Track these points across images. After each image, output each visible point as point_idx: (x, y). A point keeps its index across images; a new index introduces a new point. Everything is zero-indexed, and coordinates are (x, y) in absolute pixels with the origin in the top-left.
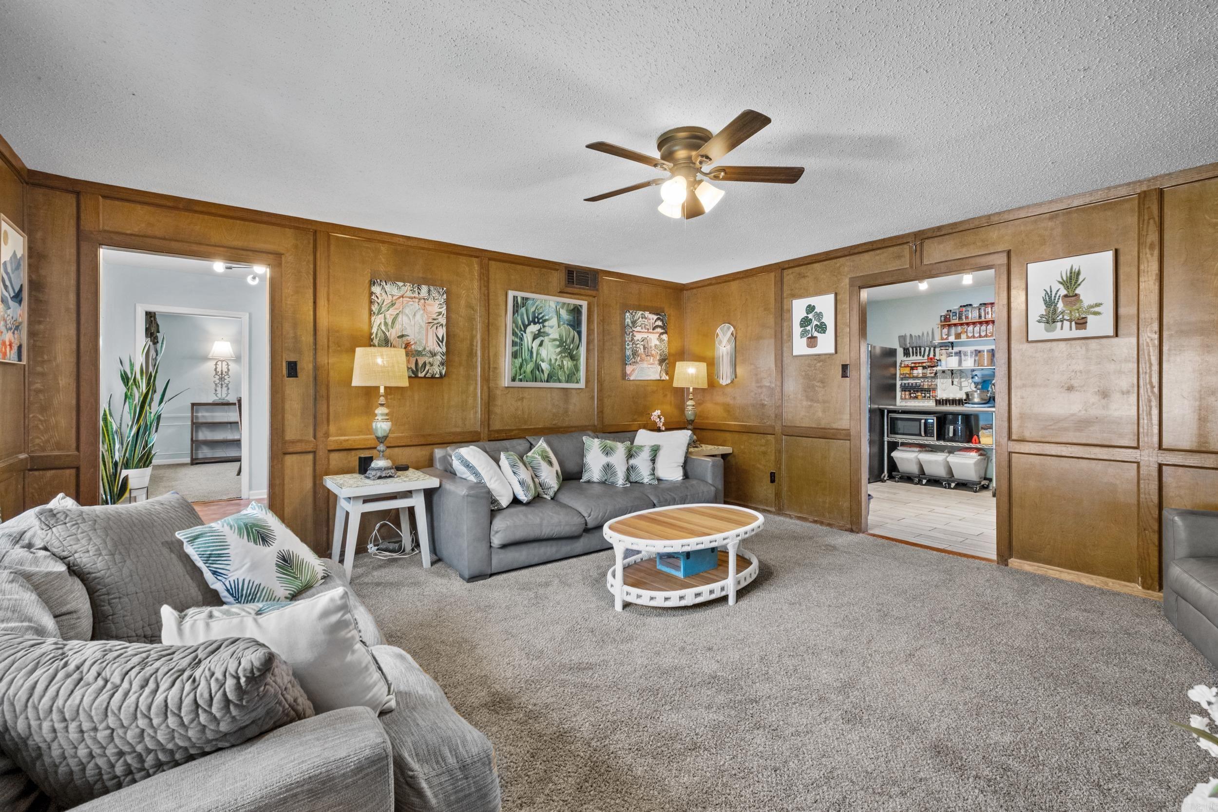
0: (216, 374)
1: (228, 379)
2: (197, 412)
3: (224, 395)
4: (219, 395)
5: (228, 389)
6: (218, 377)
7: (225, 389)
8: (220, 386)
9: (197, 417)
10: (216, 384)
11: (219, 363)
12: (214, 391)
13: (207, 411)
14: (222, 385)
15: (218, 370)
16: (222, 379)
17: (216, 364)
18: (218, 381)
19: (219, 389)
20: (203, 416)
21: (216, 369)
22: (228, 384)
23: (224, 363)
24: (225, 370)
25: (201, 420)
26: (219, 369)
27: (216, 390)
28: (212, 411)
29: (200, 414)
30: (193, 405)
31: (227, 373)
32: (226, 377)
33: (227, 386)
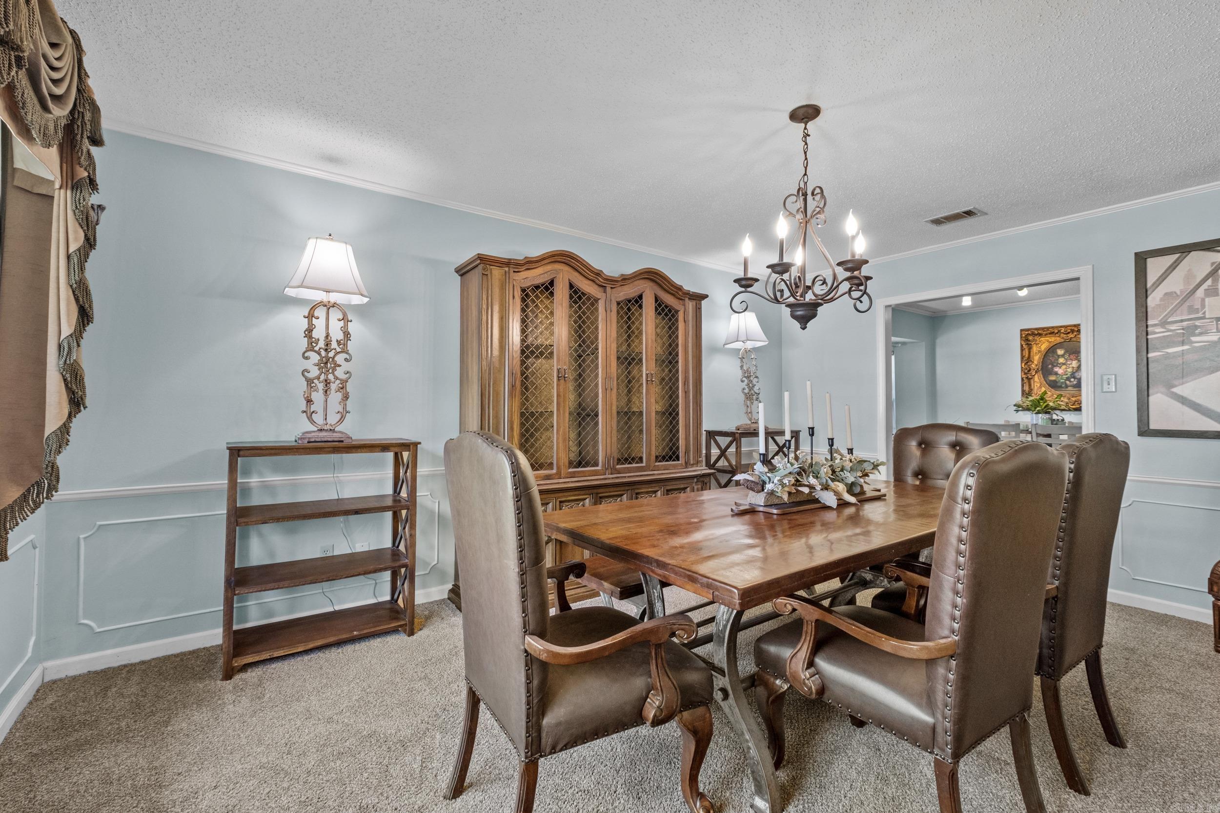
0: (311, 348)
1: (345, 366)
2: (247, 473)
3: (333, 419)
4: (318, 418)
5: (346, 397)
6: (314, 358)
7: (335, 397)
8: (321, 386)
9: (247, 490)
10: (310, 382)
11: (320, 312)
12: (303, 405)
13: (277, 469)
14: (327, 383)
15: (315, 334)
16: (327, 364)
17: (310, 316)
18: (314, 372)
19: (318, 397)
20: (267, 487)
21: (309, 332)
22: (344, 382)
23: (335, 315)
24: (336, 334)
25: (257, 499)
26: (319, 333)
27: (309, 401)
28: (293, 470)
29: (254, 480)
30: (236, 452)
31: (344, 343)
32: (340, 359)
33: (342, 388)
